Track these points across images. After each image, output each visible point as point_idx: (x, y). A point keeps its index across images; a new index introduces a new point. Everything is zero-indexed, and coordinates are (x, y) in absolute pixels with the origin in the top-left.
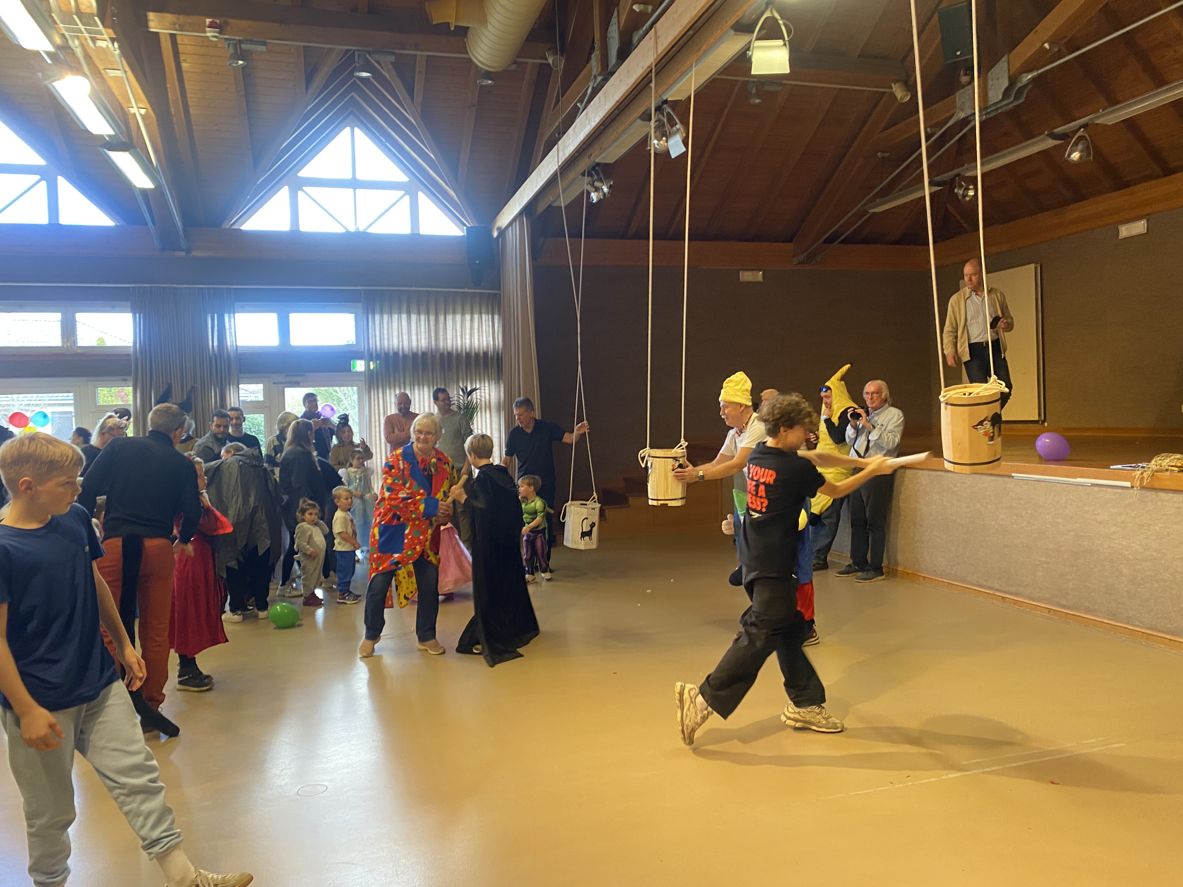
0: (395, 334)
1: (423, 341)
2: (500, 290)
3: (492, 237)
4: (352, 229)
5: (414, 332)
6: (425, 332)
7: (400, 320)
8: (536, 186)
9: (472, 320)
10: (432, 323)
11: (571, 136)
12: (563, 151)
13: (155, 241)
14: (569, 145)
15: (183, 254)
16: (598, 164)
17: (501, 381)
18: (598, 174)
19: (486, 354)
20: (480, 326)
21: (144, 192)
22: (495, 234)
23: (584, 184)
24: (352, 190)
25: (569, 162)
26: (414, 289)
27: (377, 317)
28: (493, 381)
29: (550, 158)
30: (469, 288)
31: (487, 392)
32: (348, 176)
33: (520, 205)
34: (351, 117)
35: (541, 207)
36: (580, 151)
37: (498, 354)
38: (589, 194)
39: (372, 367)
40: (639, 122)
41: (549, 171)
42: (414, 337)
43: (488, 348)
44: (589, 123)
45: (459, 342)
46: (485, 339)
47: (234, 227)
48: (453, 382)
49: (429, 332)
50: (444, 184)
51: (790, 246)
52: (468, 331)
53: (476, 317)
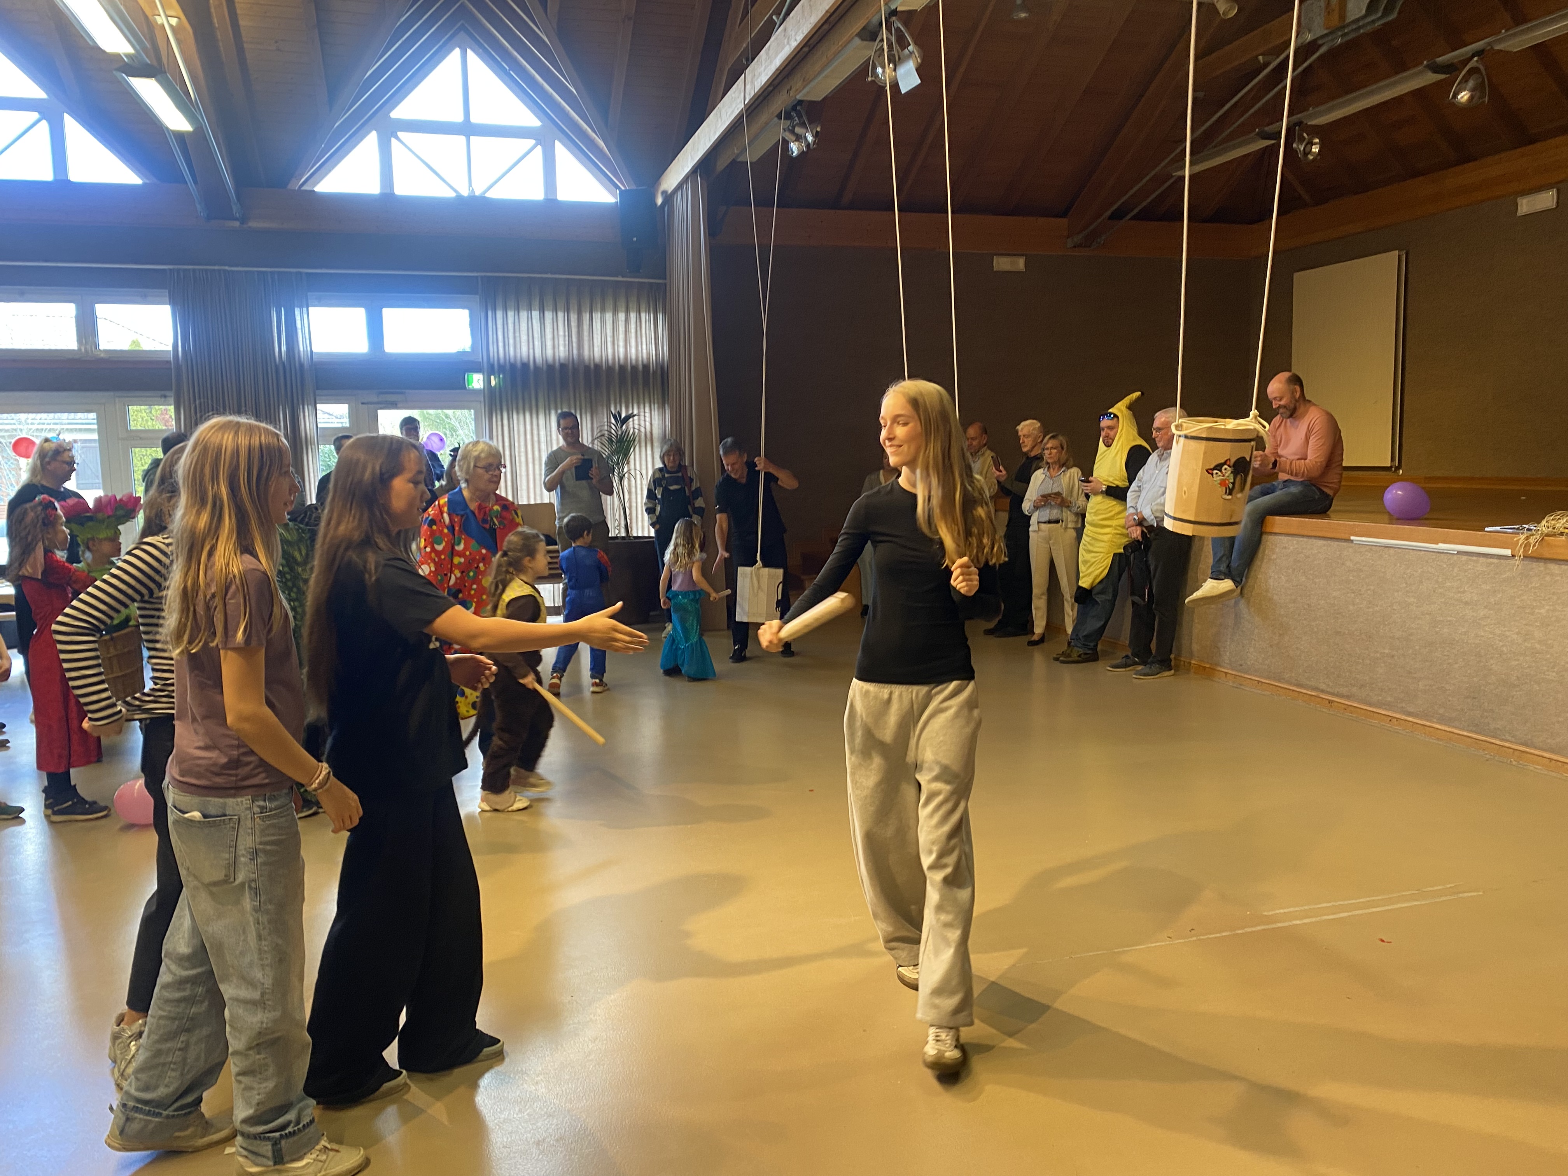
0: (524, 338)
1: (561, 348)
2: (666, 279)
3: (656, 205)
4: (465, 193)
5: (549, 335)
6: (565, 336)
7: (530, 319)
8: (715, 133)
9: (627, 320)
10: (574, 324)
11: (763, 62)
12: (752, 82)
13: (198, 206)
14: (760, 74)
15: (237, 224)
16: (800, 102)
17: (666, 405)
18: (800, 116)
19: (646, 367)
20: (638, 328)
21: (180, 136)
22: (659, 201)
23: (780, 131)
24: (462, 139)
25: (761, 98)
26: (549, 276)
27: (499, 314)
28: (656, 405)
29: (734, 92)
30: (623, 277)
31: (648, 419)
32: (459, 118)
33: (692, 158)
34: (462, 34)
35: (722, 164)
36: (776, 82)
37: (662, 367)
38: (786, 143)
39: (493, 383)
40: (857, 41)
41: (733, 112)
42: (549, 344)
43: (648, 359)
44: (788, 43)
45: (610, 351)
46: (644, 347)
47: (305, 188)
48: (602, 406)
49: (570, 336)
50: (589, 130)
51: (1064, 221)
52: (622, 336)
53: (633, 315)
